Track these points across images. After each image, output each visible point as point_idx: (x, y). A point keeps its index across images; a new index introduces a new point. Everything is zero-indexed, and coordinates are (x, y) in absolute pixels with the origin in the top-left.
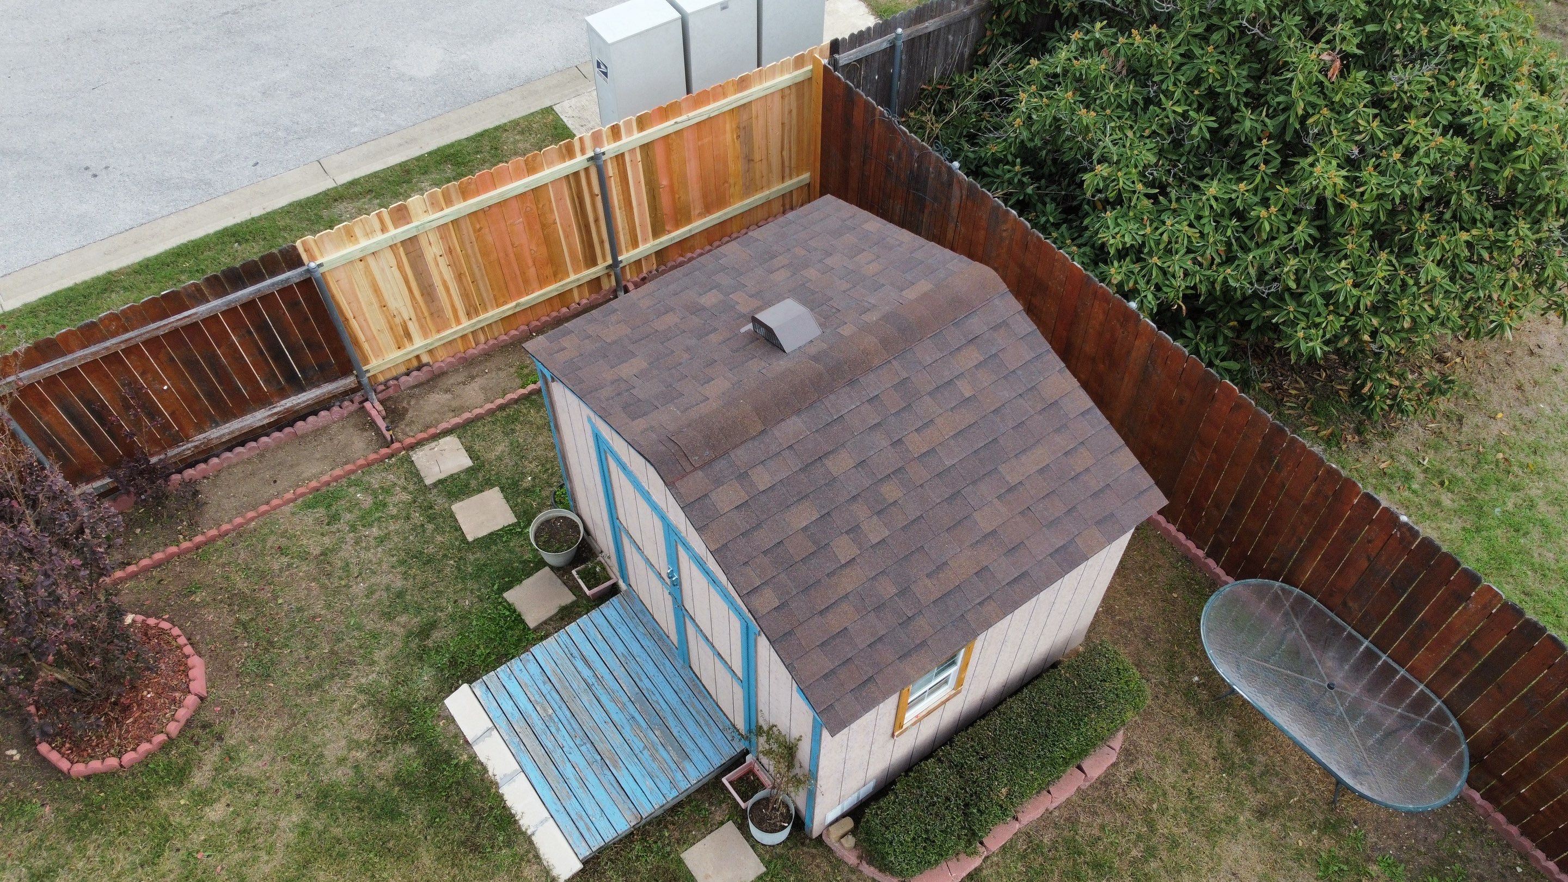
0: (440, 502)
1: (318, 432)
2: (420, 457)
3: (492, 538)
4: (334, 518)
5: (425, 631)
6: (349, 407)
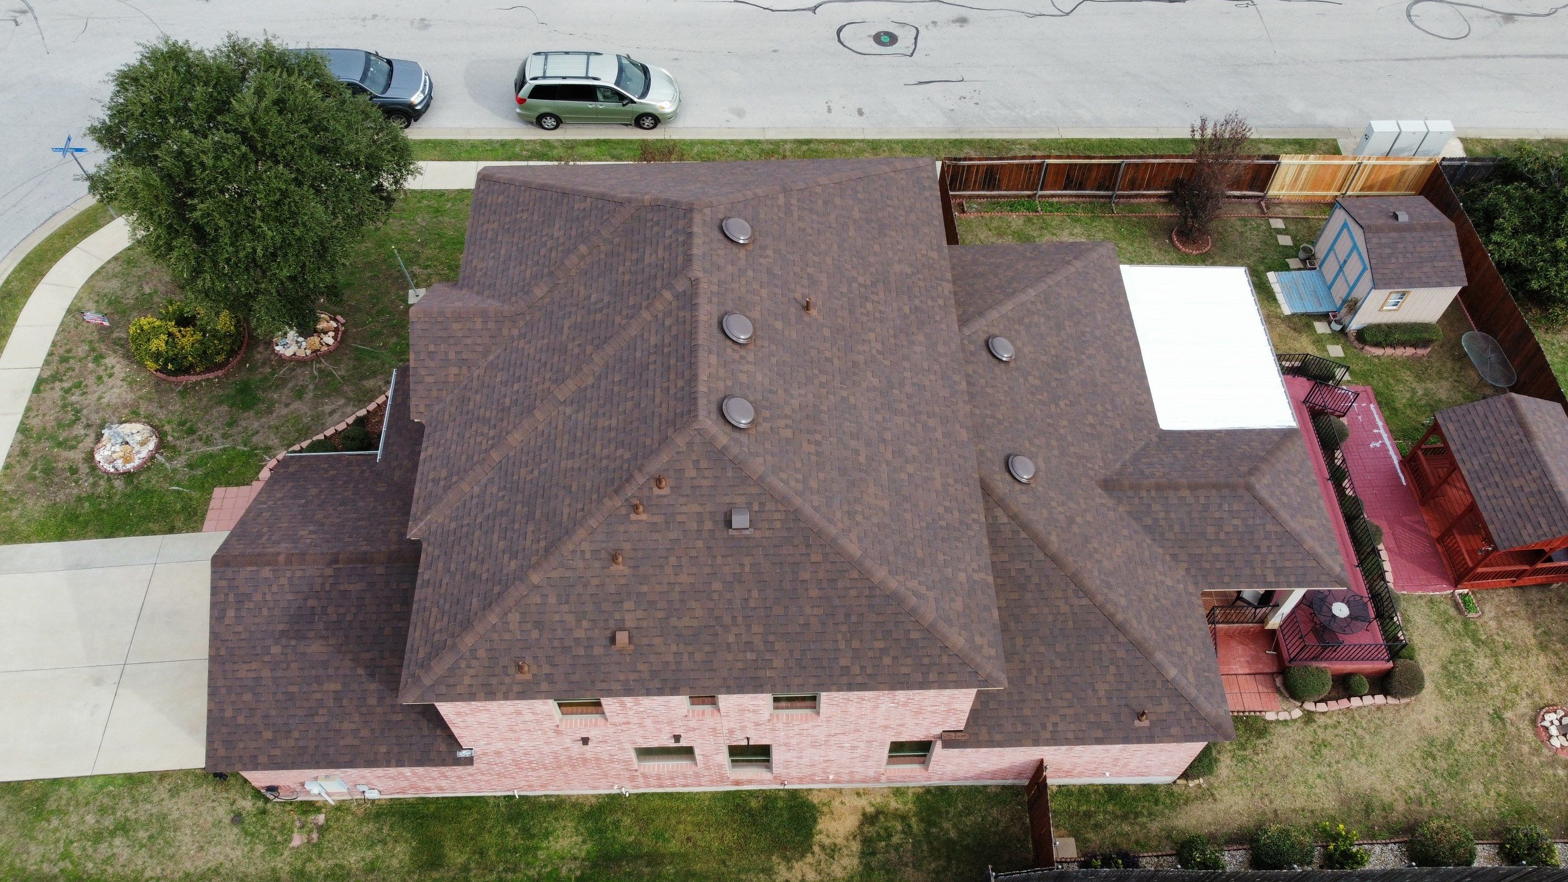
0: (1274, 234)
1: (1246, 204)
2: (1271, 221)
3: (1286, 247)
4: (1246, 225)
5: (1264, 258)
6: (1256, 201)
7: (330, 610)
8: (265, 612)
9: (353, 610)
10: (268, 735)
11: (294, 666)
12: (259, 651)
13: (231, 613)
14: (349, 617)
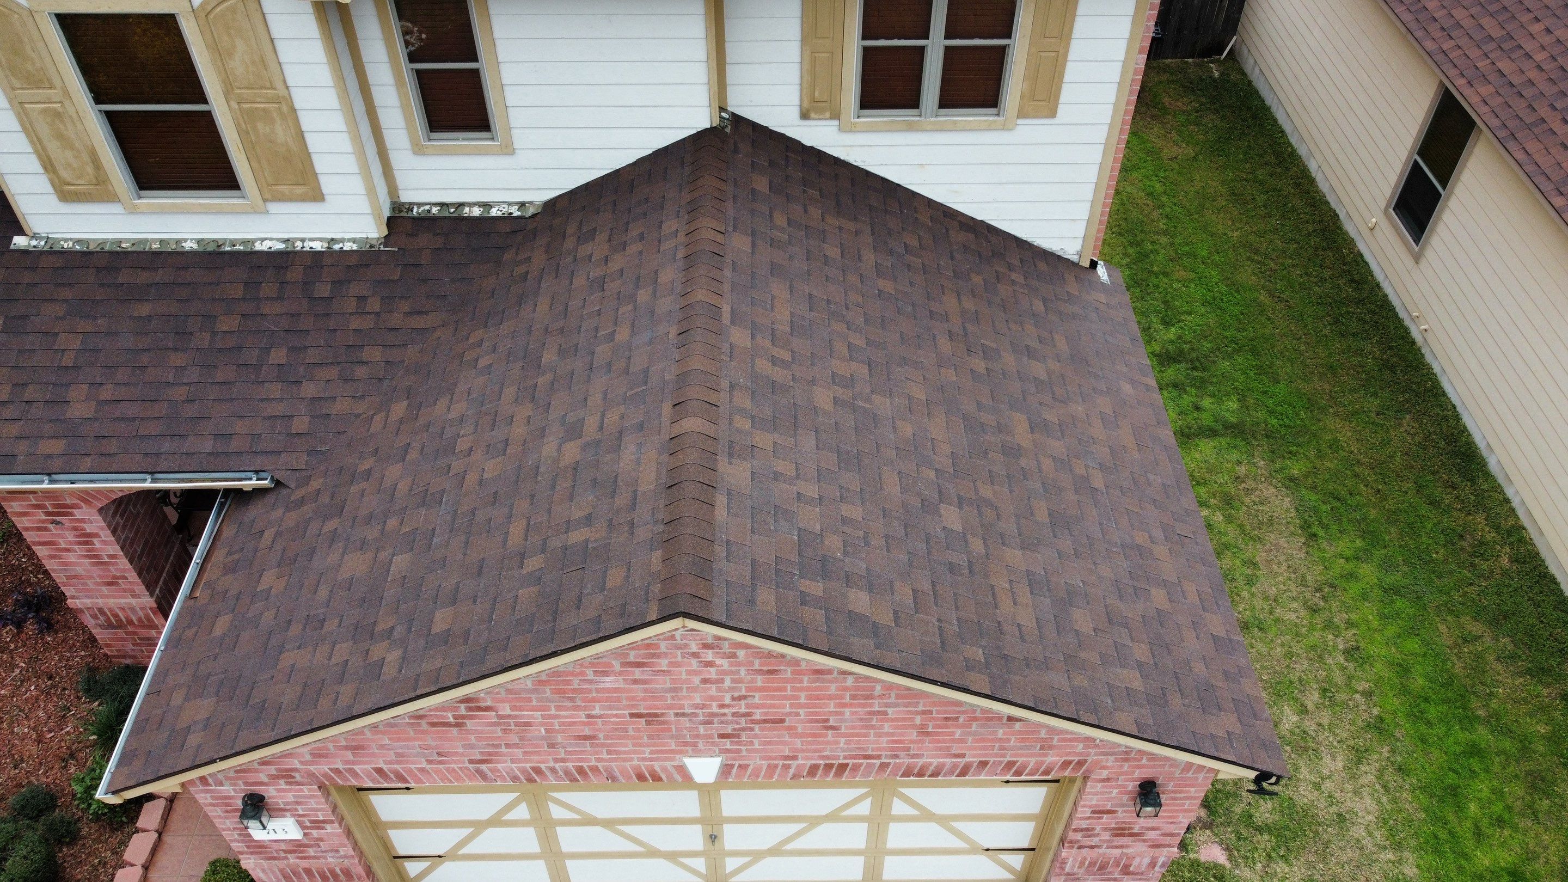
7: (843, 368)
8: (854, 512)
9: (839, 327)
10: (1159, 597)
11: (986, 492)
12: (960, 559)
13: (859, 600)
14: (859, 341)
